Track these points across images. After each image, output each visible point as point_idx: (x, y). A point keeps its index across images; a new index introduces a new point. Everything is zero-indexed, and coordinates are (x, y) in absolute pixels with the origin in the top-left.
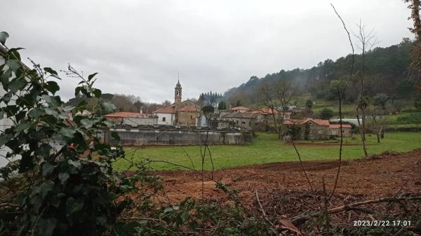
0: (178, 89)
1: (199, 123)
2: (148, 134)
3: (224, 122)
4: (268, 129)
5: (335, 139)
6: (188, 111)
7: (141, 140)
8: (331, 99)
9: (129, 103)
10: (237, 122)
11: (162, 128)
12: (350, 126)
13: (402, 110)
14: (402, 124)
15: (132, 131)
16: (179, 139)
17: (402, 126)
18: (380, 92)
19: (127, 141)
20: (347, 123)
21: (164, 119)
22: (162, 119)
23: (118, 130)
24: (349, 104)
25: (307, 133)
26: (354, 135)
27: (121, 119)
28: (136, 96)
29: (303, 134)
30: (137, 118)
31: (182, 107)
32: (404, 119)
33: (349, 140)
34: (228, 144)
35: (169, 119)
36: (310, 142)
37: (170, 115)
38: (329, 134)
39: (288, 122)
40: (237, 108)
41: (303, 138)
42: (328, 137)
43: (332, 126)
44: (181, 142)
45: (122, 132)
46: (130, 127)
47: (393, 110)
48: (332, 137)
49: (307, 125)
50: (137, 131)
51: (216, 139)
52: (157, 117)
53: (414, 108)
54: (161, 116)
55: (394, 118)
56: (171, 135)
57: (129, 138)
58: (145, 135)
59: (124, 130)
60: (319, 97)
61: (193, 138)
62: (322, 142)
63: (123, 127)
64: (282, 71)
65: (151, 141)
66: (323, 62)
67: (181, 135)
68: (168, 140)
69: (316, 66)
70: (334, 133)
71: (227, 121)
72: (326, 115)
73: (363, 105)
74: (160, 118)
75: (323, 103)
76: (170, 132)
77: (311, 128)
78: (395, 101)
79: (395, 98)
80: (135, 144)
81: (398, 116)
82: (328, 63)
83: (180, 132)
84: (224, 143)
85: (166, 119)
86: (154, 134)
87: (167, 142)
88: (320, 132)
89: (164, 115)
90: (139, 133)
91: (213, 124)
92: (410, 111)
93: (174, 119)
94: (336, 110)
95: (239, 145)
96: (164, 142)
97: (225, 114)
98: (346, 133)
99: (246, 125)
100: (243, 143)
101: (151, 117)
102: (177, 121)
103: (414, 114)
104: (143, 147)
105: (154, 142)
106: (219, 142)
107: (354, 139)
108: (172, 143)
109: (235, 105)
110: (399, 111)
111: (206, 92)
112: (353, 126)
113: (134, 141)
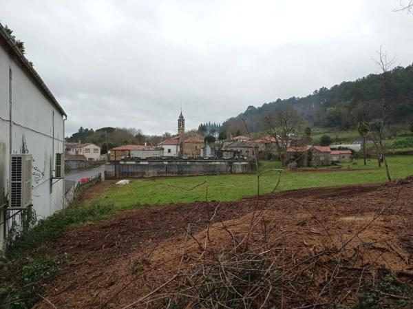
0: (181, 121)
1: (205, 153)
2: (157, 166)
3: (228, 151)
4: (270, 157)
5: (336, 165)
6: (193, 142)
7: (151, 172)
8: (328, 126)
9: (131, 136)
10: (241, 151)
11: (170, 159)
12: (350, 152)
13: (398, 134)
14: (400, 147)
15: (141, 163)
16: (188, 169)
17: (400, 150)
18: (375, 117)
19: (137, 173)
20: (346, 149)
21: (169, 151)
22: (167, 151)
23: (128, 163)
24: (345, 130)
25: (310, 159)
26: (355, 161)
27: (127, 152)
28: (137, 129)
29: (305, 161)
30: (144, 150)
31: (186, 138)
32: (401, 143)
33: (351, 165)
34: (235, 173)
35: (174, 151)
36: (314, 168)
37: (175, 147)
38: (331, 160)
39: (291, 150)
40: (237, 138)
41: (306, 165)
42: (330, 163)
43: (333, 152)
44: (189, 172)
45: (132, 165)
46: (139, 159)
47: (389, 134)
48: (333, 163)
49: (310, 152)
50: (147, 163)
51: (224, 169)
52: (163, 149)
53: (409, 132)
54: (166, 148)
55: (391, 142)
56: (179, 166)
57: (138, 171)
58: (155, 167)
59: (134, 163)
60: (316, 124)
61: (202, 168)
62: (325, 168)
63: (133, 159)
64: (279, 100)
65: (161, 173)
66: (318, 90)
67: (189, 166)
68: (177, 171)
69: (312, 94)
70: (335, 159)
71: (231, 151)
72: (326, 142)
73: (363, 130)
74: (166, 150)
75: (321, 130)
76: (178, 163)
77: (314, 155)
78: (391, 126)
79: (390, 123)
80: (145, 176)
81: (394, 140)
82: (323, 91)
83: (188, 163)
84: (231, 173)
85: (172, 151)
86: (163, 166)
87: (176, 173)
88: (322, 159)
89: (169, 147)
90: (148, 165)
91: (219, 154)
92: (405, 135)
93: (179, 150)
94: (333, 136)
95: (246, 173)
96: (173, 173)
97: (227, 143)
98: (347, 158)
99: (250, 154)
100: (250, 171)
101: (157, 149)
102: (182, 151)
103: (409, 138)
104: (153, 178)
105: (164, 173)
106: (227, 171)
107: (354, 164)
108: (180, 174)
109: (235, 134)
110: (395, 135)
111: (204, 123)
112: (353, 152)
113: (144, 173)
